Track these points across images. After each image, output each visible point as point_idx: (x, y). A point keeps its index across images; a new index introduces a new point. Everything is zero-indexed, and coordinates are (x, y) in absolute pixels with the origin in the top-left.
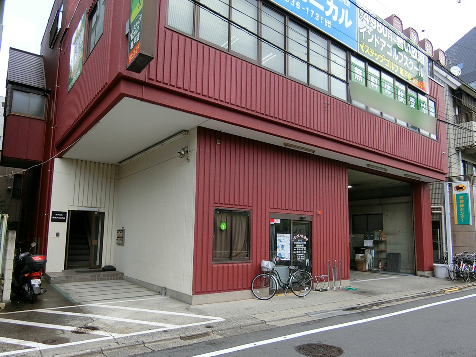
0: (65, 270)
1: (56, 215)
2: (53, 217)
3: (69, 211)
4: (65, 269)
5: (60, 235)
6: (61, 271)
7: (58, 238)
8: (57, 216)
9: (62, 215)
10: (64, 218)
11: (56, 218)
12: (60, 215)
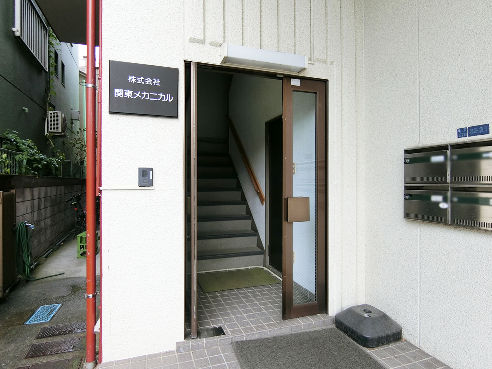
0: (191, 342)
1: (132, 79)
2: (119, 93)
3: (187, 65)
4: (187, 335)
5: (157, 177)
6: (174, 348)
7: (146, 192)
8: (135, 87)
9: (157, 82)
10: (168, 98)
11: (129, 93)
12: (149, 81)
